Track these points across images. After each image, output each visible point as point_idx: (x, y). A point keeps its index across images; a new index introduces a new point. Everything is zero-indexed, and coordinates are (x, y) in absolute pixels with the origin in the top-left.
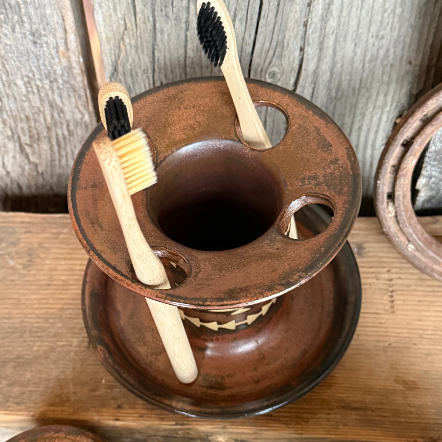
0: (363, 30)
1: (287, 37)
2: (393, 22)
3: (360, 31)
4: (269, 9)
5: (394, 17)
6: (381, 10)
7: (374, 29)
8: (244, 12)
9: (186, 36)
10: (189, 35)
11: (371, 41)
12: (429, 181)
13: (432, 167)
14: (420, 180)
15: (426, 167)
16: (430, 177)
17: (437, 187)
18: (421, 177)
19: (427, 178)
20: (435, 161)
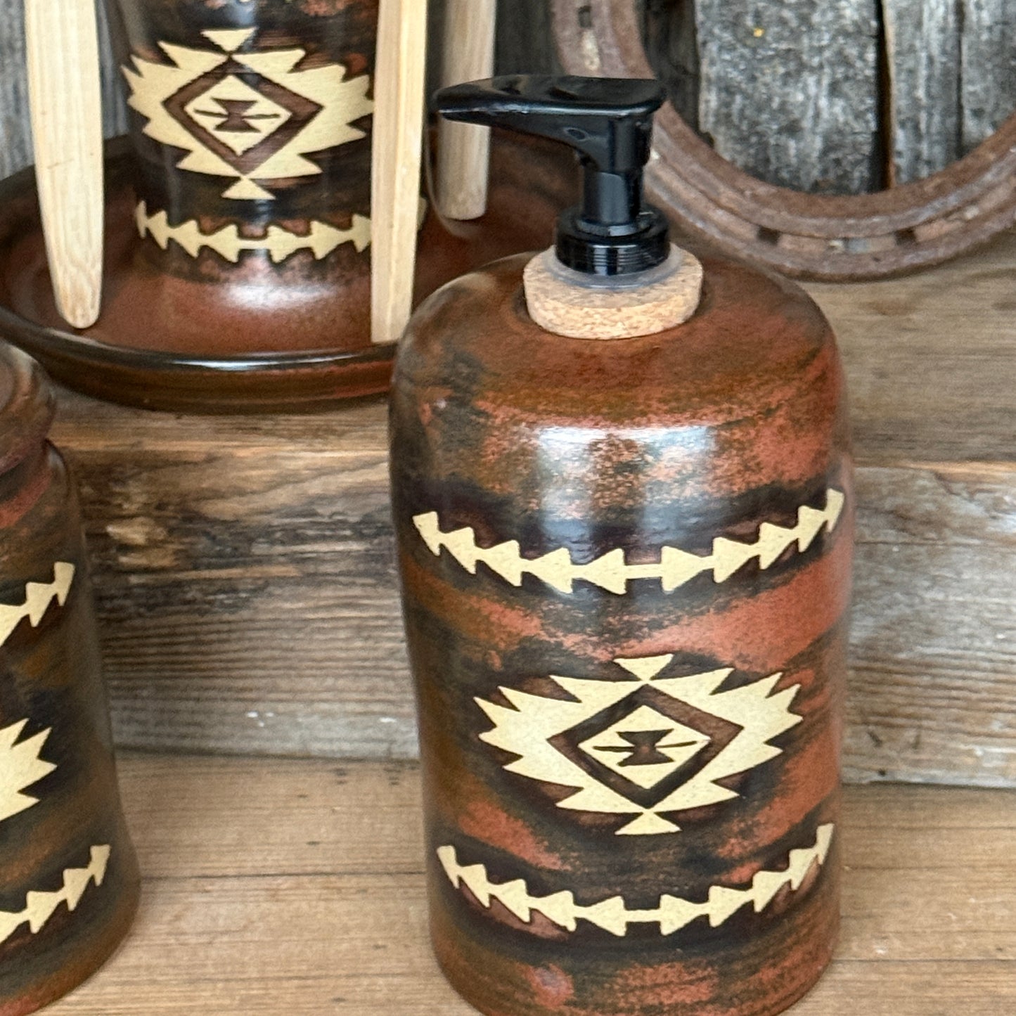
12: (727, 105)
13: (721, 49)
14: (704, 95)
15: (705, 43)
16: (728, 90)
17: (757, 133)
18: (704, 84)
19: (720, 90)
20: (725, 28)
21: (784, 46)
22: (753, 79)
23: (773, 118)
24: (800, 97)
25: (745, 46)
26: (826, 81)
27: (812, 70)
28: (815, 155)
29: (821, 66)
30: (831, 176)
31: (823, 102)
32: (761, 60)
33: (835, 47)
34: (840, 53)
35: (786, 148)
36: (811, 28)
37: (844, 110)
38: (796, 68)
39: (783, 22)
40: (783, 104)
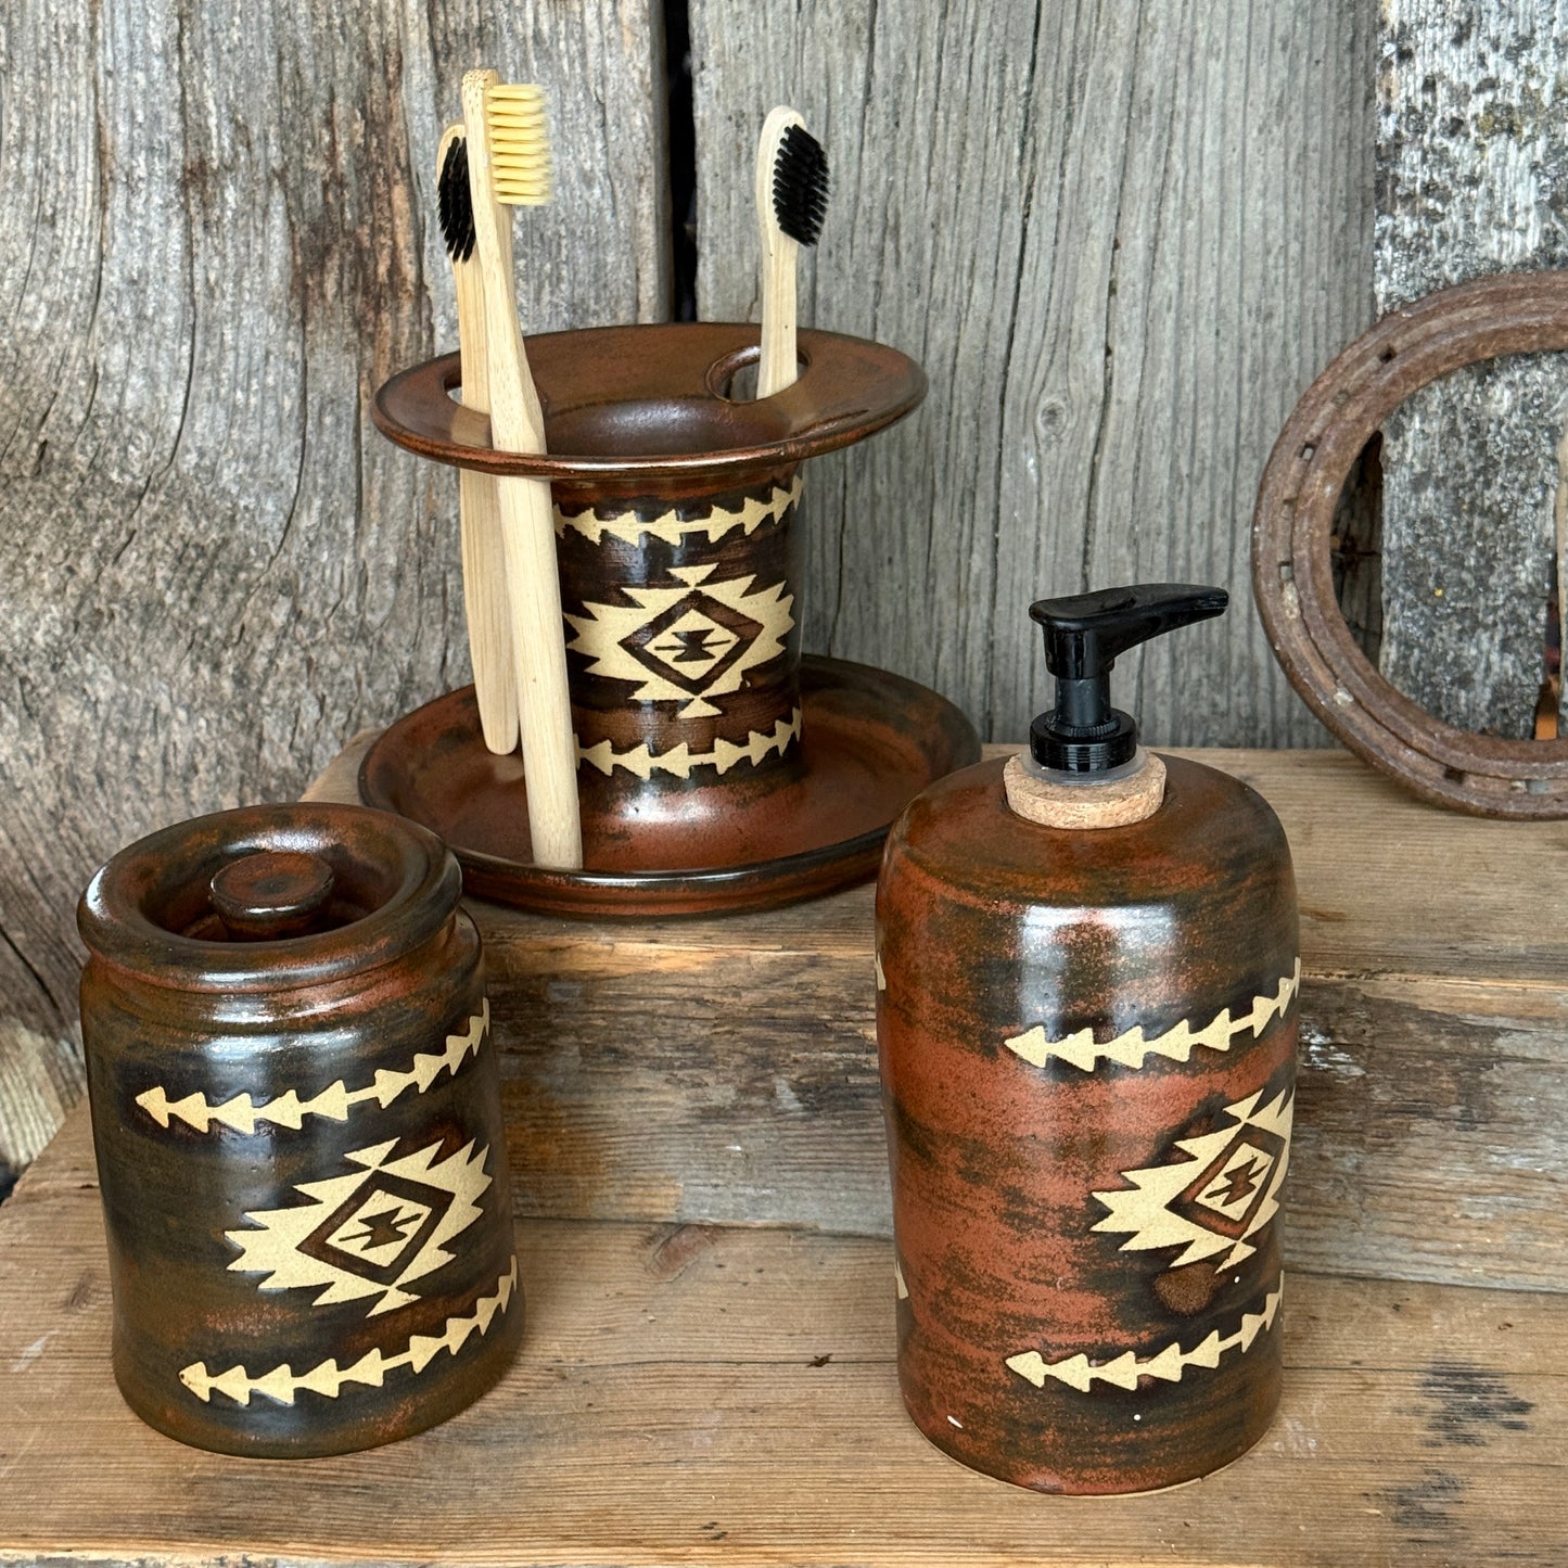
0: (1230, 298)
1: (1076, 317)
2: (1286, 275)
3: (1224, 300)
4: (1039, 248)
5: (1286, 265)
6: (1259, 247)
7: (1250, 293)
8: (991, 262)
9: (875, 318)
10: (880, 313)
11: (1248, 323)
12: (1406, 657)
13: (1403, 606)
14: (1385, 648)
15: (1389, 602)
16: (1407, 644)
17: (1431, 684)
18: (1386, 638)
19: (1399, 644)
20: (1407, 588)
21: (1461, 605)
22: (1431, 634)
23: (1447, 670)
24: (1473, 652)
25: (1425, 604)
26: (1497, 639)
27: (1486, 628)
28: (1484, 704)
29: (1495, 624)
30: (1498, 724)
31: (1494, 657)
32: (1438, 618)
33: (1509, 606)
34: (1513, 612)
35: (1457, 698)
36: (1487, 589)
37: (1514, 663)
38: (1471, 625)
39: (1462, 583)
40: (1457, 658)
